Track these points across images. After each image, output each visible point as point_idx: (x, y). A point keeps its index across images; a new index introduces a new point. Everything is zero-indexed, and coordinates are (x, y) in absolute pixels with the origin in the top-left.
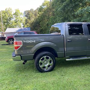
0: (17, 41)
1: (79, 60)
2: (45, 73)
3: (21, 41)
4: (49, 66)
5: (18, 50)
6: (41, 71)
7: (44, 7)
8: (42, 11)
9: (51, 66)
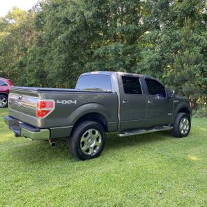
0: (45, 101)
1: (136, 136)
2: (92, 161)
3: (53, 101)
4: (95, 147)
5: (46, 118)
6: (83, 157)
7: (11, 22)
8: (5, 29)
9: (98, 148)
